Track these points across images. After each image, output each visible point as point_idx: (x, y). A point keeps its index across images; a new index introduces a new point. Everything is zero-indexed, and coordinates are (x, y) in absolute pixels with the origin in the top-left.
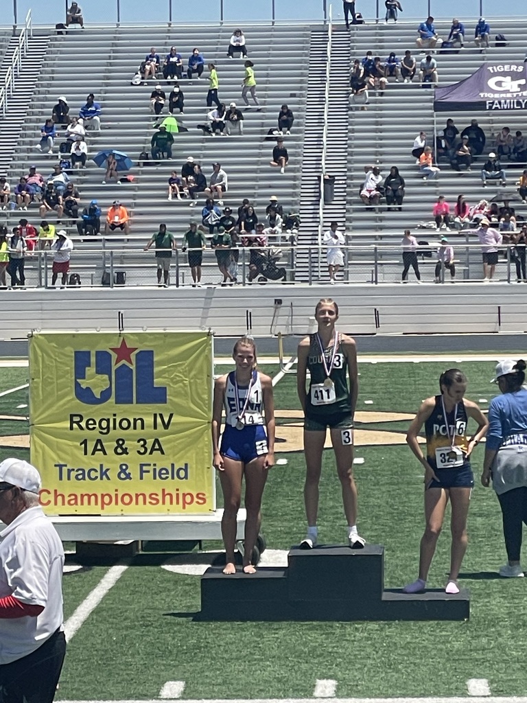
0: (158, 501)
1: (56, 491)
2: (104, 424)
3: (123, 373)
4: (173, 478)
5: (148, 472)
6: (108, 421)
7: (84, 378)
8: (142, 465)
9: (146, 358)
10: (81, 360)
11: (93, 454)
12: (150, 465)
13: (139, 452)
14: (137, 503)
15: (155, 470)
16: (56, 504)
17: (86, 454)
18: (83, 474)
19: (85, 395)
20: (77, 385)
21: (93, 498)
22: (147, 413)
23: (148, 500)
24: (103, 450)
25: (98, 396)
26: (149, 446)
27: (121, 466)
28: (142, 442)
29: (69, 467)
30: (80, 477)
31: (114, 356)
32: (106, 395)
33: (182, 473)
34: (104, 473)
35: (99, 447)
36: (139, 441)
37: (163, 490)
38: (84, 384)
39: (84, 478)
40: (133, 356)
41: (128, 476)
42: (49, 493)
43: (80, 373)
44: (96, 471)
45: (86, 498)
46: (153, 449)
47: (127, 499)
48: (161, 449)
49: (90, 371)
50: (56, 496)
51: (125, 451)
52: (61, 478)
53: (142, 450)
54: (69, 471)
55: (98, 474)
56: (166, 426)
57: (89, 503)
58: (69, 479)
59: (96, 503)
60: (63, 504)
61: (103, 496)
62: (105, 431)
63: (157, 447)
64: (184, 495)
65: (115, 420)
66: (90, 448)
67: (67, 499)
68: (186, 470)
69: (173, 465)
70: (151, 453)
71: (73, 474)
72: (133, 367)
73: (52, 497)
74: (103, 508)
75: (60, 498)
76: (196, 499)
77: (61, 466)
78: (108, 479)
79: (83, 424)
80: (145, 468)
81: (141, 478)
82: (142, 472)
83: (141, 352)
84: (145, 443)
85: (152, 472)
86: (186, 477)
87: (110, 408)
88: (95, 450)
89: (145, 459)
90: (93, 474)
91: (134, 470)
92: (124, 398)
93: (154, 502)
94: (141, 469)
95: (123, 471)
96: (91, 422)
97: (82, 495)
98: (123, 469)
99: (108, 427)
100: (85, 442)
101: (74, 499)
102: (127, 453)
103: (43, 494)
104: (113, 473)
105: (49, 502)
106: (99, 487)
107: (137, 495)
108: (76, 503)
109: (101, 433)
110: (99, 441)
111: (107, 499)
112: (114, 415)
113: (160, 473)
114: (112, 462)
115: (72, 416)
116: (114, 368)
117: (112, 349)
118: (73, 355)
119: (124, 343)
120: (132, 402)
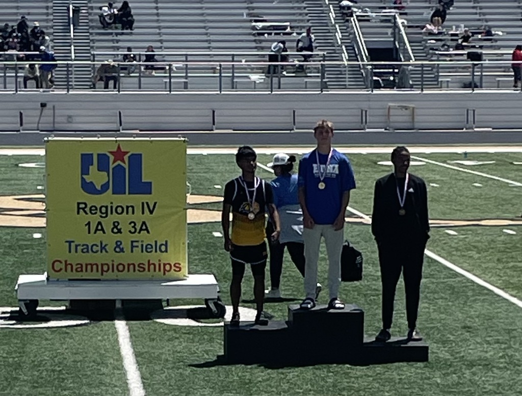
0: (144, 269)
1: (66, 261)
2: (104, 210)
3: (119, 170)
4: (156, 251)
5: (137, 247)
6: (107, 207)
7: (88, 174)
8: (132, 242)
9: (136, 160)
10: (86, 160)
11: (95, 233)
12: (137, 241)
13: (130, 232)
15: (142, 245)
16: (66, 270)
17: (89, 233)
18: (88, 248)
19: (88, 188)
20: (83, 179)
21: (95, 267)
22: (137, 200)
23: (137, 268)
24: (102, 229)
25: (99, 188)
26: (138, 227)
28: (133, 225)
29: (76, 243)
30: (85, 250)
31: (112, 158)
32: (105, 187)
33: (163, 248)
34: (103, 248)
35: (100, 227)
36: (130, 223)
37: (149, 261)
38: (88, 179)
39: (88, 251)
40: (126, 158)
41: (122, 250)
42: (60, 262)
43: (85, 171)
44: (98, 246)
45: (89, 267)
46: (141, 229)
47: (121, 268)
48: (147, 229)
49: (93, 169)
50: (66, 265)
51: (119, 231)
52: (70, 251)
53: (133, 230)
54: (76, 246)
55: (99, 248)
56: (151, 212)
57: (92, 270)
58: (76, 251)
59: (97, 270)
60: (72, 270)
61: (102, 265)
62: (104, 215)
63: (144, 227)
64: (165, 265)
65: (112, 207)
66: (93, 229)
67: (74, 268)
68: (166, 245)
69: (156, 242)
70: (139, 233)
71: (79, 248)
72: (126, 166)
73: (63, 266)
74: (102, 274)
75: (69, 267)
76: (173, 268)
77: (70, 242)
78: (106, 252)
79: (87, 210)
80: (135, 244)
81: (132, 251)
82: (132, 247)
83: (132, 155)
84: (135, 224)
85: (140, 247)
86: (166, 251)
87: (108, 198)
88: (97, 230)
89: (136, 237)
90: (95, 248)
91: (126, 245)
92: (119, 190)
93: (142, 269)
94: (132, 245)
95: (118, 246)
96: (93, 208)
97: (87, 265)
98: (118, 244)
99: (106, 213)
100: (89, 224)
101: (80, 268)
102: (121, 233)
103: (56, 263)
104: (110, 247)
105: (61, 269)
106: (100, 258)
107: (129, 265)
108: (82, 271)
109: (101, 217)
110: (100, 223)
111: (105, 268)
112: (112, 203)
113: (146, 248)
114: (110, 239)
115: (79, 204)
116: (111, 166)
117: (111, 153)
118: (80, 156)
119: (119, 147)
120: (125, 193)
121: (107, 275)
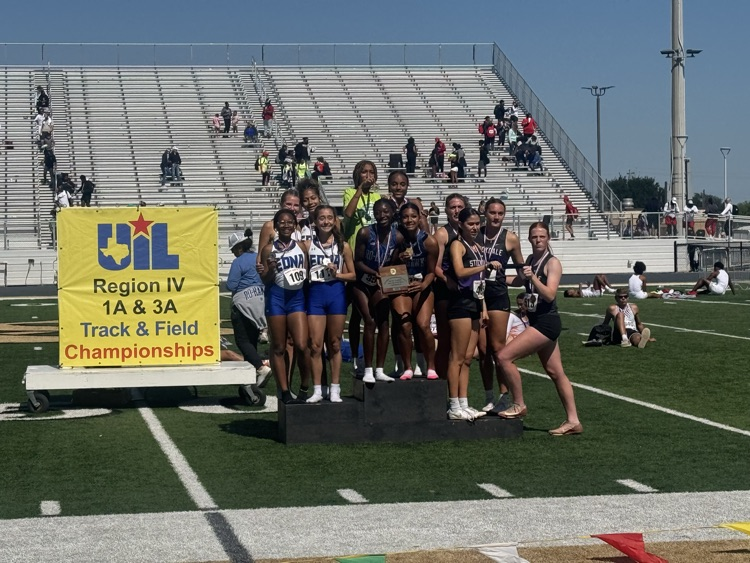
0: (171, 354)
1: (82, 346)
2: (124, 287)
3: (141, 243)
4: (185, 333)
5: (163, 328)
6: (128, 284)
7: (106, 247)
8: (157, 323)
9: (161, 231)
10: (104, 231)
11: (115, 313)
12: (164, 322)
13: (155, 311)
14: (153, 356)
15: (169, 327)
16: (82, 357)
17: (108, 313)
18: (106, 331)
19: (107, 263)
20: (100, 253)
21: (115, 352)
22: (161, 276)
23: (163, 353)
24: (123, 309)
25: (118, 263)
26: (164, 306)
27: (139, 324)
28: (158, 303)
29: (94, 325)
30: (103, 334)
31: (133, 228)
32: (125, 263)
33: (193, 330)
34: (124, 330)
35: (120, 307)
36: (155, 302)
37: (177, 344)
38: (106, 253)
39: (106, 335)
40: (149, 228)
41: (146, 333)
42: (76, 348)
43: (103, 243)
44: (117, 328)
45: (108, 352)
46: (167, 309)
47: (144, 353)
48: (174, 309)
49: (112, 241)
50: (82, 351)
51: (143, 311)
52: (86, 335)
53: (158, 310)
54: (94, 329)
55: (119, 331)
56: (179, 289)
57: (111, 356)
58: (93, 335)
59: (118, 356)
60: (88, 357)
61: (123, 350)
62: (125, 294)
63: (171, 306)
64: (194, 348)
65: (133, 284)
66: (112, 309)
67: (91, 353)
68: (196, 326)
69: (184, 322)
70: (165, 312)
71: (97, 331)
72: (150, 238)
73: (78, 352)
74: (123, 361)
75: (85, 353)
76: (204, 352)
77: (86, 325)
78: (128, 335)
79: (106, 287)
80: (160, 325)
81: (157, 334)
82: (158, 328)
83: (156, 225)
84: (160, 303)
85: (166, 329)
86: (196, 333)
87: (129, 274)
88: (117, 310)
89: (162, 317)
90: (115, 331)
91: (151, 327)
92: (141, 264)
93: (168, 354)
94: (157, 326)
95: (141, 328)
96: (113, 286)
97: (105, 350)
98: (142, 326)
99: (128, 290)
100: (107, 303)
101: (98, 353)
102: (145, 313)
103: (71, 349)
104: (132, 331)
105: (76, 356)
106: (121, 342)
107: (154, 349)
108: (100, 357)
109: (122, 295)
110: (120, 302)
111: (127, 353)
112: (133, 279)
113: (174, 330)
114: (132, 320)
115: (96, 281)
116: (133, 238)
117: (131, 222)
118: (97, 227)
119: (141, 217)
120: (148, 268)
121: (128, 362)
